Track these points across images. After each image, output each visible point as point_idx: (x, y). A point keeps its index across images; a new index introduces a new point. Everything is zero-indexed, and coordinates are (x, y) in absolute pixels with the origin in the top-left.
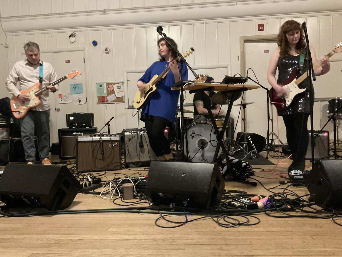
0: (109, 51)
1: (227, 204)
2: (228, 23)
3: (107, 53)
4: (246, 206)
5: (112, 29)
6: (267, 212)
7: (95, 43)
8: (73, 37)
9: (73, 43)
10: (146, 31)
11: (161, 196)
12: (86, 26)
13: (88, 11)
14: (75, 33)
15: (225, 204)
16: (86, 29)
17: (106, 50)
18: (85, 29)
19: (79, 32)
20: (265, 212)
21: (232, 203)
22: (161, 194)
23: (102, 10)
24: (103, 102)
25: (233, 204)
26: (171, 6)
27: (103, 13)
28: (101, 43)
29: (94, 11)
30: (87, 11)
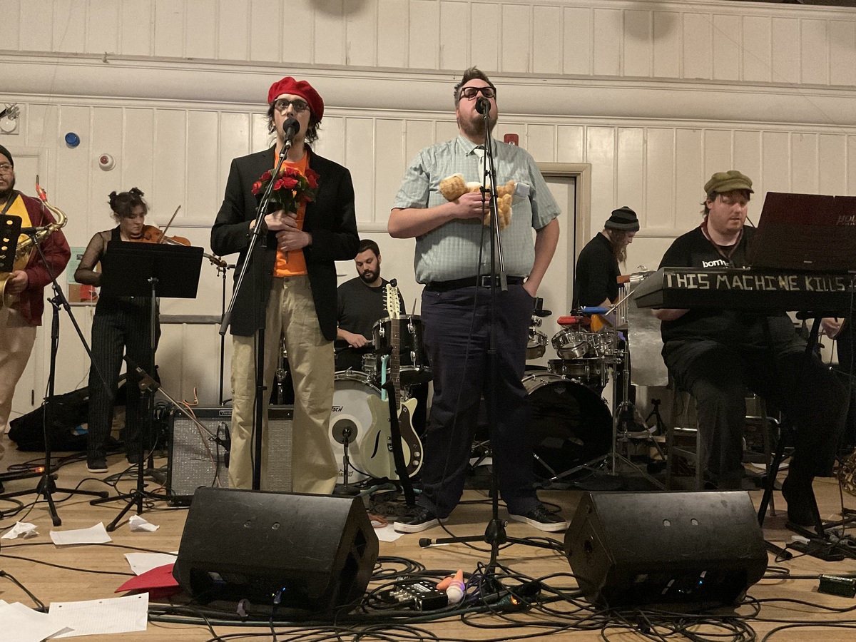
0: (112, 165)
1: (379, 597)
2: (434, 122)
3: (106, 169)
4: (421, 602)
5: (124, 109)
6: (465, 616)
7: (72, 140)
8: (9, 118)
9: (8, 133)
10: (219, 121)
11: (215, 578)
12: (51, 92)
13: (59, 53)
14: (17, 108)
15: (374, 597)
16: (51, 99)
17: (104, 160)
18: (44, 99)
19: (28, 106)
20: (463, 615)
21: (392, 593)
22: (215, 575)
23: (100, 55)
24: (82, 300)
25: (393, 596)
26: (290, 66)
27: (101, 61)
28: (92, 140)
29: (76, 55)
30: (55, 53)
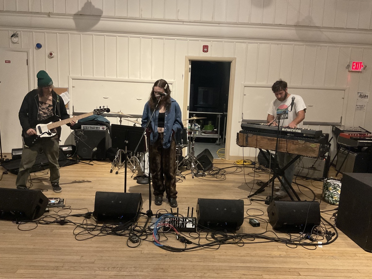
0: (54, 56)
2: (176, 40)
3: (52, 58)
5: (57, 33)
7: (39, 46)
8: (15, 37)
9: (15, 43)
12: (30, 27)
13: (32, 12)
17: (51, 54)
18: (29, 30)
19: (22, 32)
23: (47, 13)
27: (47, 16)
28: (46, 46)
29: (38, 13)
